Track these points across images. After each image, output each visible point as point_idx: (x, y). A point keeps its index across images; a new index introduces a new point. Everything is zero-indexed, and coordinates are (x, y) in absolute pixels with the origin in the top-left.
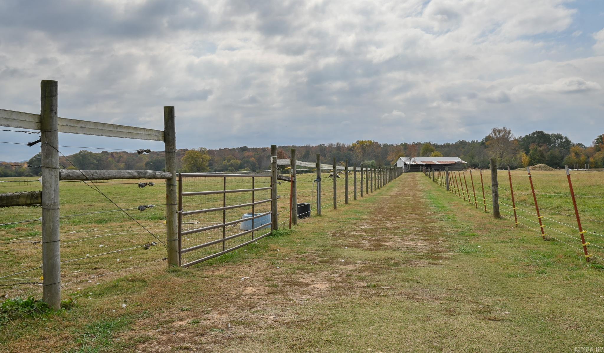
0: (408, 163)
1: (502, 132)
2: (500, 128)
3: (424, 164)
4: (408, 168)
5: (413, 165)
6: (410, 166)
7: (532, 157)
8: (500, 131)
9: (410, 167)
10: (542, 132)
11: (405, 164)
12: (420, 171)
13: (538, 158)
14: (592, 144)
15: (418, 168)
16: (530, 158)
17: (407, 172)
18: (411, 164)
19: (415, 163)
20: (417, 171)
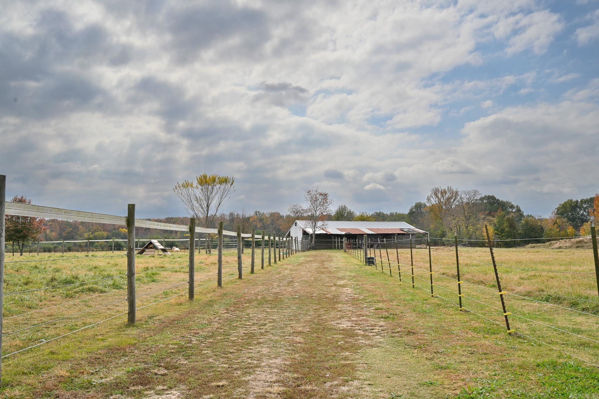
0: (310, 231)
1: (446, 193)
2: (444, 187)
3: (343, 233)
4: (311, 241)
5: (320, 234)
6: (314, 237)
7: (498, 228)
8: (444, 193)
9: (314, 240)
10: (493, 198)
11: (305, 233)
12: (335, 248)
13: (507, 229)
14: (551, 215)
15: (331, 242)
16: (495, 230)
17: (309, 250)
18: (316, 233)
19: (325, 231)
20: (330, 248)
